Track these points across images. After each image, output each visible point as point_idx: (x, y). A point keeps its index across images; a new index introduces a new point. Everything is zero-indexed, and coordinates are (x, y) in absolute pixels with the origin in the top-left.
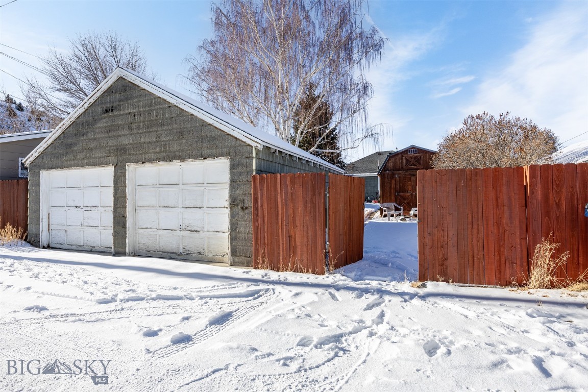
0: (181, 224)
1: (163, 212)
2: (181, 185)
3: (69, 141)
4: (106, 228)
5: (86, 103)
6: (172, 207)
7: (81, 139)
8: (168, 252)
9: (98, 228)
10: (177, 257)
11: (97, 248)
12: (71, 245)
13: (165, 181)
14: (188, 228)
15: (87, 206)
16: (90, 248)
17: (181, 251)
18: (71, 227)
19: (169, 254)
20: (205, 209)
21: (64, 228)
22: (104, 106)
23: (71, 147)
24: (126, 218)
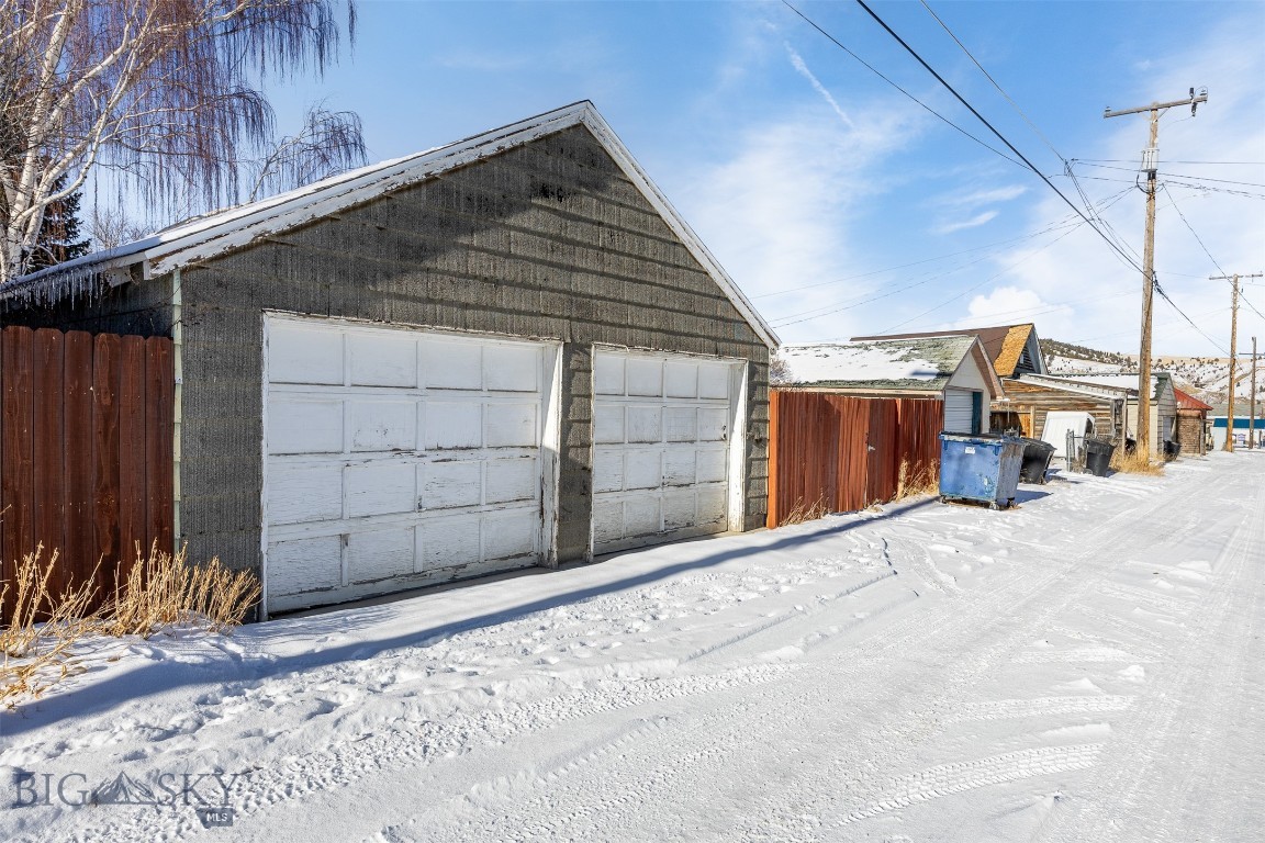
0: (664, 474)
1: (635, 453)
2: (665, 399)
3: (415, 235)
4: (501, 505)
5: (489, 142)
6: (651, 443)
7: (464, 240)
8: (642, 536)
9: (478, 509)
10: (656, 540)
11: (472, 569)
12: (373, 582)
13: (639, 389)
14: (672, 481)
15: (440, 449)
16: (450, 574)
17: (662, 527)
18: (370, 521)
19: (644, 538)
20: (698, 443)
21: (341, 528)
22: (539, 178)
23: (420, 258)
24: (590, 471)
